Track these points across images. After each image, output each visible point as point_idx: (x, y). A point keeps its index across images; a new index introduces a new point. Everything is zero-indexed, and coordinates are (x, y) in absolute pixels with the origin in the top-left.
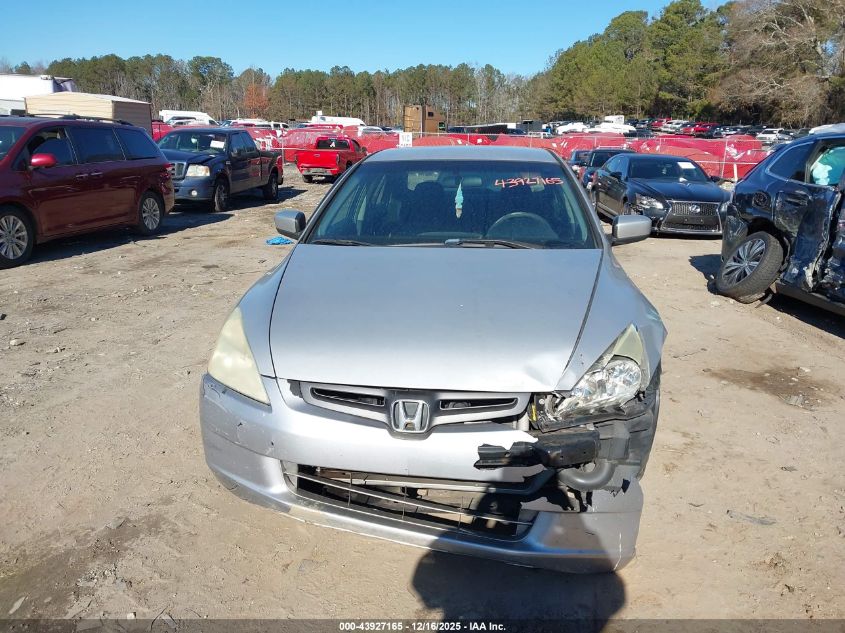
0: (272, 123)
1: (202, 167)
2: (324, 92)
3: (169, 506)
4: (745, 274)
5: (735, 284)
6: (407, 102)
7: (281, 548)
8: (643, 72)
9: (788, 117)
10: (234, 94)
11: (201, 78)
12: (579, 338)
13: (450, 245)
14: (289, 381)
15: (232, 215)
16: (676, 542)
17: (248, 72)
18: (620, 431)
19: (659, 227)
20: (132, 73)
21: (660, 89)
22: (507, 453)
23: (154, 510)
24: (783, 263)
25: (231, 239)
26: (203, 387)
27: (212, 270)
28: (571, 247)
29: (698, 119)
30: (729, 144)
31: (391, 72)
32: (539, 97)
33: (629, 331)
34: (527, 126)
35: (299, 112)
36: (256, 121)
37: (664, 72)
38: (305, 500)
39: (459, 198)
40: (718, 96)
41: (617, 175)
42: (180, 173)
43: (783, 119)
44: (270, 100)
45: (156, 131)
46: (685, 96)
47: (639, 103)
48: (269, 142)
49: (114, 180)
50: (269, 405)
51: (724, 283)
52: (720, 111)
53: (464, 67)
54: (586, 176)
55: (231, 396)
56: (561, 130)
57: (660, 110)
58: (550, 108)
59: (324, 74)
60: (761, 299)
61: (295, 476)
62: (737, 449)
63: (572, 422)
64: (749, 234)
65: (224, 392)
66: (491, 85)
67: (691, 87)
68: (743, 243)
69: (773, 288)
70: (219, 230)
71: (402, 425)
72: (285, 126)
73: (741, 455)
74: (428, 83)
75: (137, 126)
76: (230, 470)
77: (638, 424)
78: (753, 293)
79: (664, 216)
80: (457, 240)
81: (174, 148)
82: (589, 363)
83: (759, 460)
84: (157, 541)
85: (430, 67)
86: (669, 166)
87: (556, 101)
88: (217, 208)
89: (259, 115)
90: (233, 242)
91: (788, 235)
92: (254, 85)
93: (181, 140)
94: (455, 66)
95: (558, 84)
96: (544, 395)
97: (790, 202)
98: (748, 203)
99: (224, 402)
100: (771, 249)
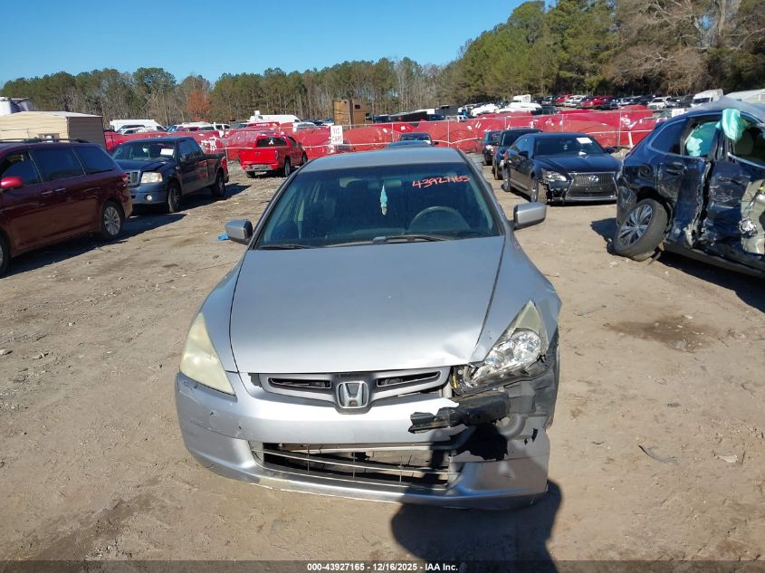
0: (214, 125)
1: (154, 174)
2: (259, 92)
3: (156, 486)
4: (637, 237)
5: (629, 245)
6: (335, 96)
7: (254, 513)
8: (544, 56)
9: (674, 85)
10: (177, 100)
11: (145, 88)
12: (486, 316)
13: (378, 243)
14: (250, 374)
15: (185, 215)
16: (582, 476)
17: (189, 79)
18: (527, 389)
19: (564, 197)
20: (82, 88)
21: (560, 69)
22: (435, 417)
23: (144, 491)
24: (668, 225)
25: (186, 238)
26: (177, 384)
27: (172, 269)
28: (480, 235)
29: (595, 93)
30: (623, 115)
31: (319, 70)
32: (453, 84)
33: (528, 306)
34: (445, 111)
35: (238, 112)
36: (200, 125)
37: (562, 54)
38: (271, 471)
39: (384, 198)
40: (612, 72)
41: (524, 154)
42: (135, 180)
43: (670, 88)
44: (210, 103)
45: (109, 140)
46: (583, 74)
47: (542, 83)
48: (213, 143)
49: (76, 193)
50: (235, 395)
51: (620, 245)
52: (615, 85)
53: (384, 61)
54: (498, 155)
55: (201, 390)
56: (475, 112)
57: (562, 87)
58: (464, 93)
59: (258, 76)
60: (653, 257)
61: (261, 452)
62: (632, 392)
63: (485, 387)
64: (638, 201)
65: (195, 388)
66: (409, 75)
67: (587, 65)
68: (633, 209)
69: (661, 247)
70: (175, 229)
71: (347, 403)
72: (226, 127)
73: (634, 397)
74: (353, 78)
75: (92, 142)
76: (207, 452)
77: (541, 382)
78: (645, 252)
79: (568, 187)
80: (384, 238)
81: (128, 158)
82: (495, 337)
83: (649, 400)
84: (148, 517)
85: (355, 63)
86: (569, 142)
87: (469, 86)
88: (171, 209)
89: (203, 118)
90: (188, 240)
91: (670, 200)
92: (195, 91)
93: (134, 151)
94: (376, 61)
95: (469, 71)
96: (462, 366)
97: (669, 173)
98: (635, 174)
99: (197, 396)
100: (657, 213)
